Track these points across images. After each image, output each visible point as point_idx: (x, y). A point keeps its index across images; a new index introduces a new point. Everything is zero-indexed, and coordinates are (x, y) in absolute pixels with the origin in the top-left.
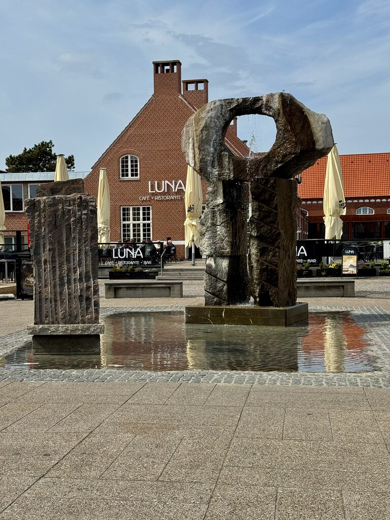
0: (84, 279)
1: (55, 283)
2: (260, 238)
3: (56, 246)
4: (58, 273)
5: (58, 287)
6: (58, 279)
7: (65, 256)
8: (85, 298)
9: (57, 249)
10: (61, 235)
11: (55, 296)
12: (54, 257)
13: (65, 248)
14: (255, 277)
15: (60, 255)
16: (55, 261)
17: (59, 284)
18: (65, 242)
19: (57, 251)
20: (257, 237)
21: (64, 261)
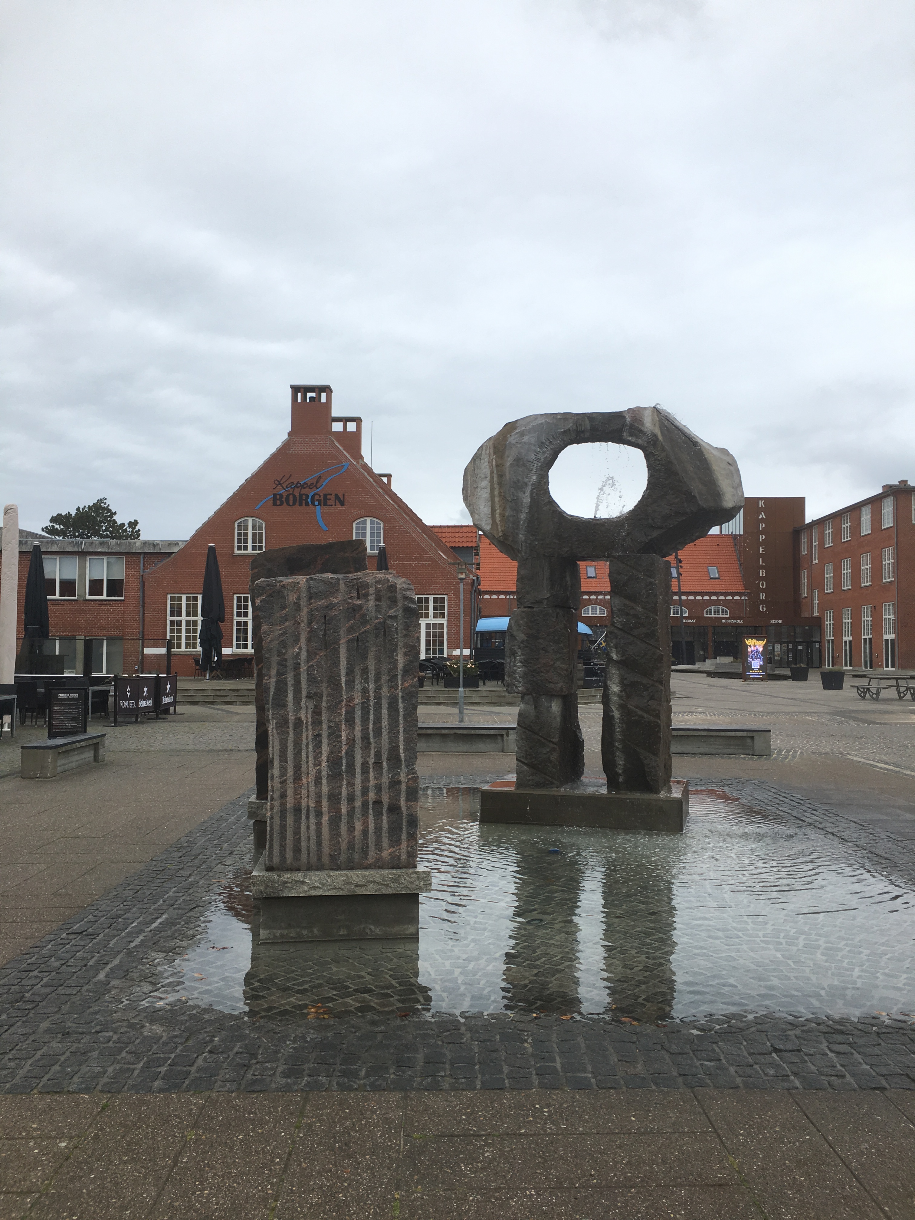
0: (385, 764)
1: (319, 772)
2: (624, 664)
3: (324, 688)
4: (325, 749)
5: (324, 781)
6: (324, 764)
7: (344, 710)
8: (385, 807)
9: (325, 693)
10: (337, 664)
11: (318, 802)
12: (320, 714)
13: (344, 693)
14: (618, 736)
15: (333, 708)
16: (321, 723)
17: (328, 775)
18: (343, 679)
19: (324, 698)
20: (622, 663)
21: (340, 721)
